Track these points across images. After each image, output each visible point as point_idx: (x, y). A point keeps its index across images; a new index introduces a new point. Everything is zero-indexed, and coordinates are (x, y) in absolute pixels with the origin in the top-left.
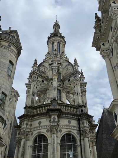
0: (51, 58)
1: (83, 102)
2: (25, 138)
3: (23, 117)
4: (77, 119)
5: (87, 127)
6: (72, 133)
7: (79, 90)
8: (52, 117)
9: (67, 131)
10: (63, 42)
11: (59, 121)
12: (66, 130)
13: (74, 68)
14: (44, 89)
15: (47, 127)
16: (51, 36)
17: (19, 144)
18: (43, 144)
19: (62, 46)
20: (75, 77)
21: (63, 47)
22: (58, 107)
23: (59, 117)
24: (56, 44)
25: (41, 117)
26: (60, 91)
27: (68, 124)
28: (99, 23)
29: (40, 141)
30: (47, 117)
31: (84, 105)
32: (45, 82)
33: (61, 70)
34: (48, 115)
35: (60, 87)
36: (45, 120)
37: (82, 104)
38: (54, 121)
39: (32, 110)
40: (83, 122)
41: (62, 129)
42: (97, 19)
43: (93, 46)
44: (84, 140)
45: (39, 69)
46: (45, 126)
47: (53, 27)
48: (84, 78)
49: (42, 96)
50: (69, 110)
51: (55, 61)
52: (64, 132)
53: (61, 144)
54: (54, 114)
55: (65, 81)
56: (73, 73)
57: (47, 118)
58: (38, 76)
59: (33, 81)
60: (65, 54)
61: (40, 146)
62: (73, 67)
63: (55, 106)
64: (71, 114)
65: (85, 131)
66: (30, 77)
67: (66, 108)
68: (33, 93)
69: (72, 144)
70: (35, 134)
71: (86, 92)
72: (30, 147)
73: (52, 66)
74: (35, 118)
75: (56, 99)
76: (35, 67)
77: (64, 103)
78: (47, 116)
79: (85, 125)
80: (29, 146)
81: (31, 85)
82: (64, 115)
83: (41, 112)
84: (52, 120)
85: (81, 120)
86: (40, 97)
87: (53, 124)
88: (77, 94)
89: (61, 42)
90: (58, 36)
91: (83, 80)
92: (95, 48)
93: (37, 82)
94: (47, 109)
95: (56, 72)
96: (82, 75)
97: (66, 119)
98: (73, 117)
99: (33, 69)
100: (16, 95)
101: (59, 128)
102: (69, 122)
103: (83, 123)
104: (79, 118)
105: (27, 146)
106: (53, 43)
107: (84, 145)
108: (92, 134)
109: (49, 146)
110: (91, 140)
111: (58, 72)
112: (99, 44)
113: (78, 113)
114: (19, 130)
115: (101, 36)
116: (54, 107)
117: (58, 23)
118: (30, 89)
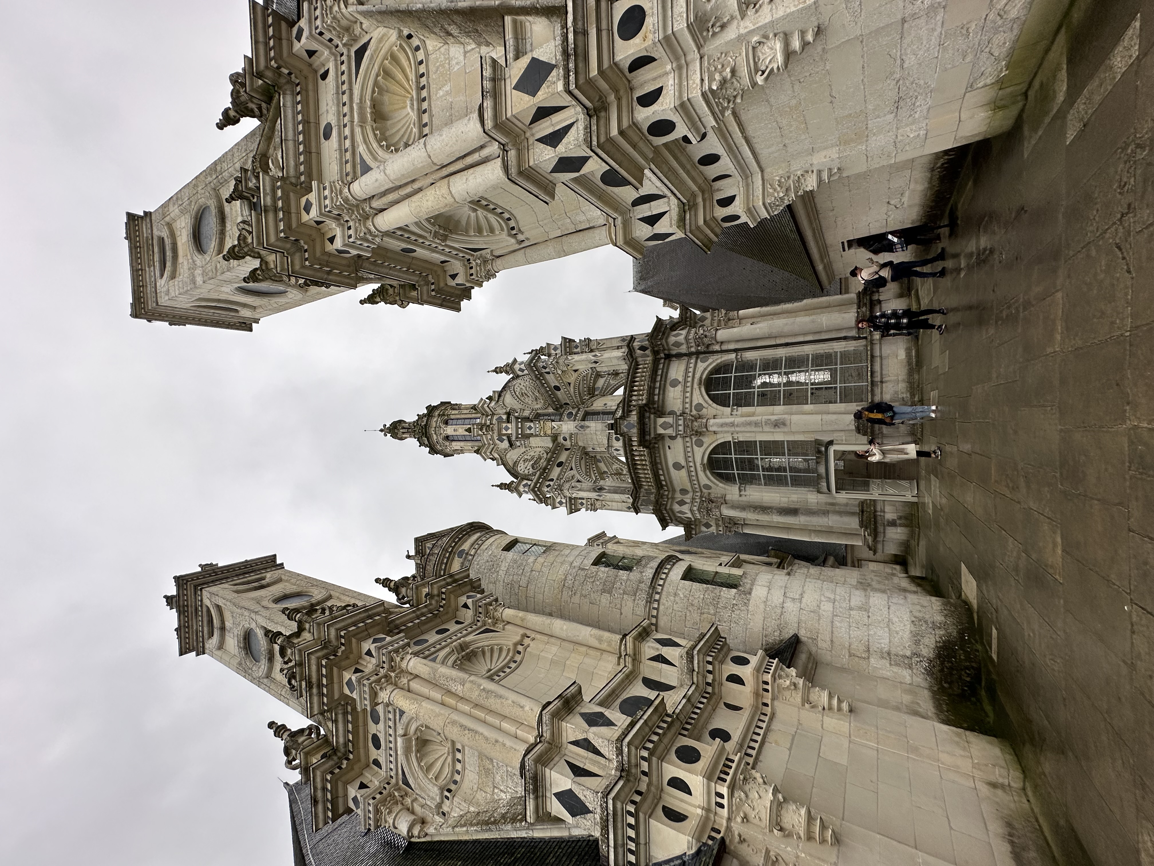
0: (491, 442)
1: (618, 348)
2: (719, 508)
3: (662, 514)
4: (667, 361)
5: (688, 333)
6: (704, 376)
7: (584, 356)
8: (660, 431)
9: (700, 388)
10: (446, 409)
11: (672, 413)
12: (696, 392)
13: (520, 373)
14: (583, 462)
15: (688, 444)
16: (426, 446)
17: (735, 524)
18: (733, 456)
19: (456, 412)
20: (547, 370)
21: (459, 409)
22: (634, 418)
23: (661, 412)
24: (450, 430)
25: (661, 463)
26: (587, 415)
27: (679, 388)
28: (391, 291)
29: (727, 464)
30: (661, 446)
31: (625, 343)
32: (563, 458)
33: (526, 413)
34: (655, 443)
35: (576, 415)
36: (668, 452)
37: (623, 350)
38: (672, 426)
39: (642, 490)
40: (673, 345)
41: (694, 404)
42: (378, 299)
43: (458, 309)
44: (722, 343)
45: (525, 475)
46: (685, 452)
47: (401, 439)
48: (548, 344)
49: (602, 466)
50: (641, 386)
51: (500, 430)
52: (702, 396)
53: (733, 405)
54: (652, 426)
55: (558, 400)
56: (536, 376)
57: (664, 446)
58: (545, 479)
59: (561, 490)
60: (480, 402)
61: (742, 464)
62: (517, 377)
63: (630, 426)
64: (653, 379)
65: (699, 341)
66: (549, 502)
67: (636, 393)
68: (594, 490)
69: (733, 375)
70: (709, 479)
71: (588, 339)
72: (743, 493)
73: (517, 438)
74: (665, 480)
75: (613, 422)
76: (521, 489)
77: (623, 401)
78: (658, 447)
79: (681, 338)
80: (740, 496)
81: (570, 499)
82: (656, 398)
83: (647, 463)
84: (670, 431)
85: (669, 350)
86: (605, 472)
87: (681, 428)
88: (596, 362)
89: (444, 415)
90: (425, 425)
91: (555, 349)
92: (464, 303)
93: (562, 481)
94: (639, 445)
95: (532, 425)
96: (541, 351)
97: (666, 393)
98: (660, 372)
99: (527, 493)
100: (601, 541)
101: (691, 411)
102: (675, 383)
103: (677, 344)
104: (662, 355)
105: (741, 499)
106: (447, 438)
107: (738, 341)
108: (707, 322)
109: (741, 439)
110: (723, 323)
111: (532, 421)
112: (452, 291)
113: (649, 358)
114: (696, 525)
115: (428, 283)
116: (634, 426)
117: (388, 426)
118: (584, 501)
